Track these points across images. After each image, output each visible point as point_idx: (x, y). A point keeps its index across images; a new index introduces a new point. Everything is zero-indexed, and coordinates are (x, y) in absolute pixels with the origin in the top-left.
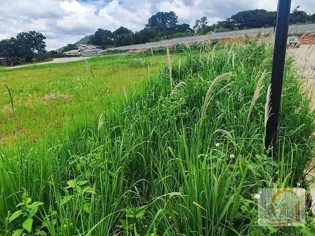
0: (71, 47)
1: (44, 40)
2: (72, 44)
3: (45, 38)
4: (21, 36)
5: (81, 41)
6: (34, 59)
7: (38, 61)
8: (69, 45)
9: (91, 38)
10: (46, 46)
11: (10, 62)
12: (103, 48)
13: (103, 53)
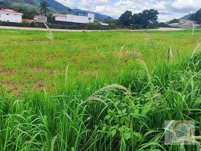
0: (175, 21)
1: (157, 15)
2: (176, 19)
3: (158, 14)
4: (145, 12)
5: (184, 17)
6: (147, 27)
7: (150, 28)
8: (174, 19)
9: (193, 15)
10: (157, 19)
11: (134, 27)
12: (198, 23)
13: (197, 27)
